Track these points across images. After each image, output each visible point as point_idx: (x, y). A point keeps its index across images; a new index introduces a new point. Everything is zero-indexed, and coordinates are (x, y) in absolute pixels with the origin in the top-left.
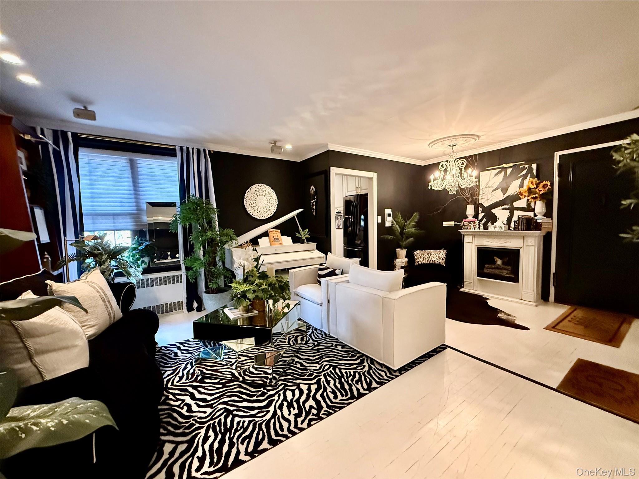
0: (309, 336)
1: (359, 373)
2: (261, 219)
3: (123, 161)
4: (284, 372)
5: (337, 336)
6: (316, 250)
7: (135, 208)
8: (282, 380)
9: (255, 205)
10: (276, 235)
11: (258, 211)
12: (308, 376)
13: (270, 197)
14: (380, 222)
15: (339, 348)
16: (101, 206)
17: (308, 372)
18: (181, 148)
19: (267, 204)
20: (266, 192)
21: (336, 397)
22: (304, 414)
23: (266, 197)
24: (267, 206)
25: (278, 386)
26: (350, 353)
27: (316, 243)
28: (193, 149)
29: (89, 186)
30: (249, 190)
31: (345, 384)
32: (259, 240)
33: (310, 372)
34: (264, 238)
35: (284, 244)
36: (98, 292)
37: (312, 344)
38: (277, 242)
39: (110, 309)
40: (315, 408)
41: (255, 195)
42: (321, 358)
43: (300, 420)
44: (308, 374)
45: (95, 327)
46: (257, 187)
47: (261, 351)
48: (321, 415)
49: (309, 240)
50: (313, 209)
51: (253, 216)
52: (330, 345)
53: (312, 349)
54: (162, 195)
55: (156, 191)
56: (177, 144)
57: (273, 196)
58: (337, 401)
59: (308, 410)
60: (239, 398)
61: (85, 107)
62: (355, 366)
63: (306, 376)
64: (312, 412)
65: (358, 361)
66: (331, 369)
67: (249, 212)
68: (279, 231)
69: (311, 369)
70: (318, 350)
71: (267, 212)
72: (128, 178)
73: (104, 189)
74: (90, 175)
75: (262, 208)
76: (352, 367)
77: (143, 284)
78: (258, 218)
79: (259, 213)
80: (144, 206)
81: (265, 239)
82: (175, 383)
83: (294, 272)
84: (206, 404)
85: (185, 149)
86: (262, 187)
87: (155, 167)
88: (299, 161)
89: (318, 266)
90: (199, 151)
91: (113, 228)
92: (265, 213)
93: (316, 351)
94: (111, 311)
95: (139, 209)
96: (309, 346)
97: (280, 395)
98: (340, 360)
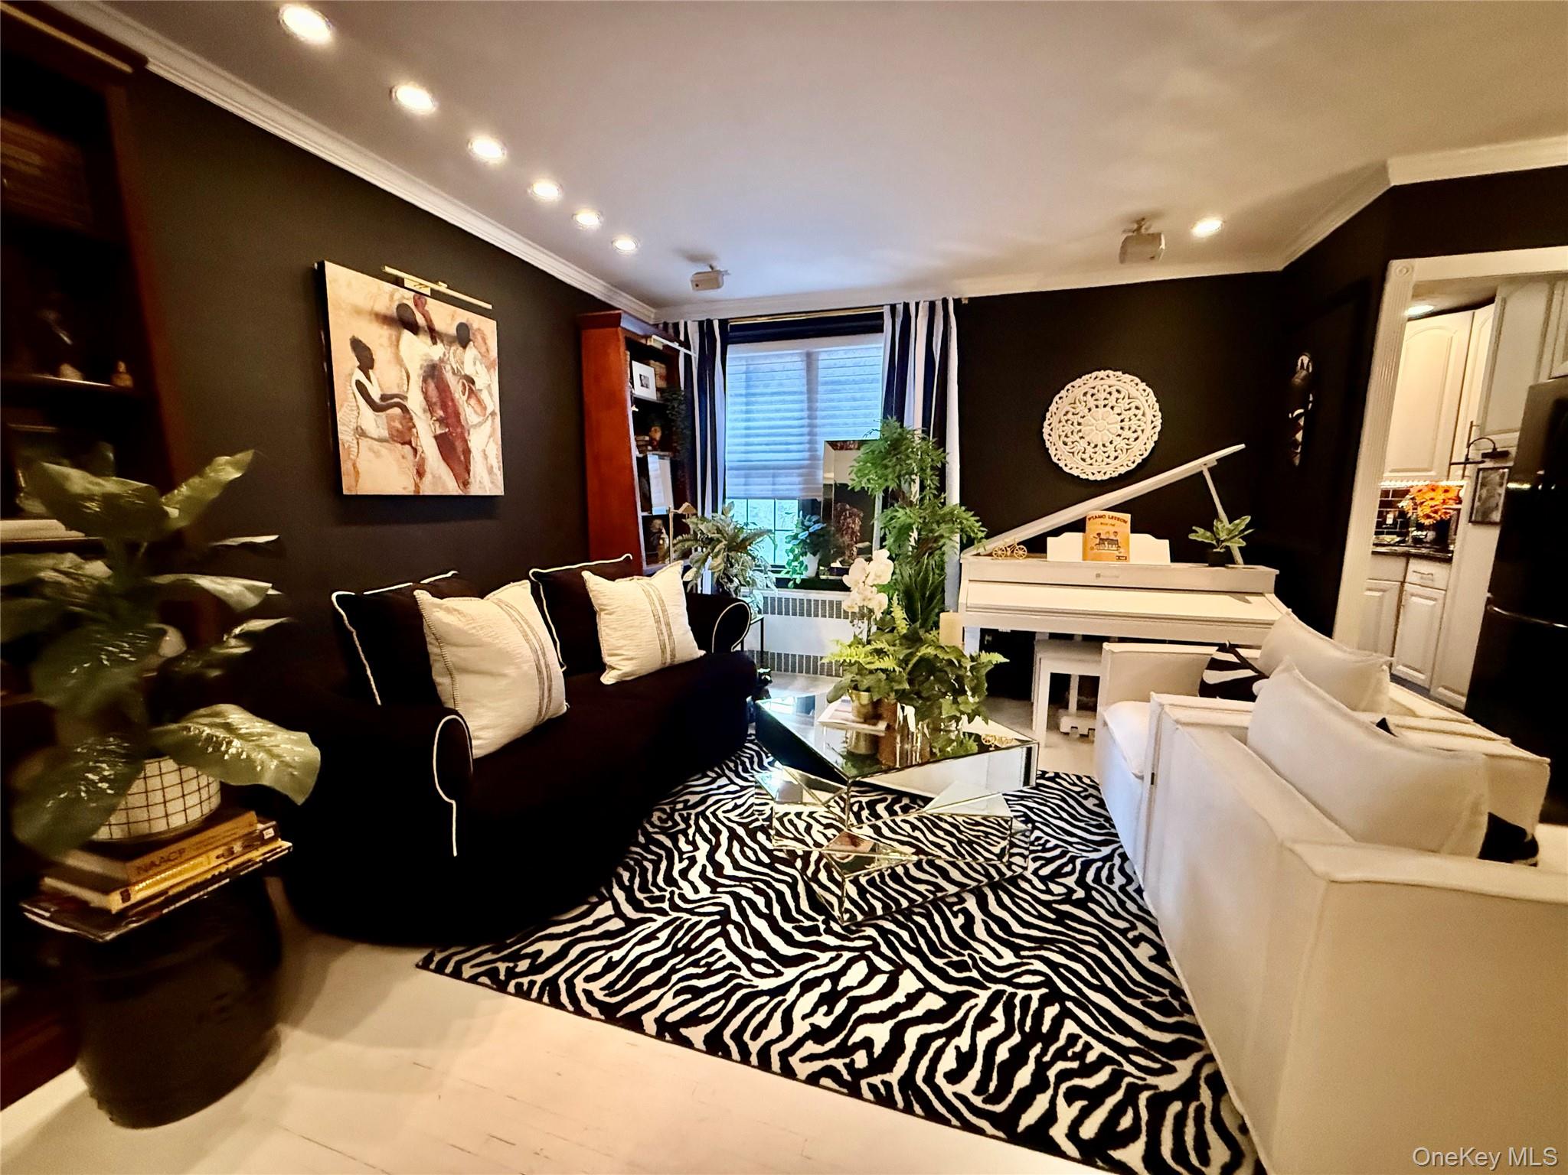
0: (1083, 863)
1: (1117, 1076)
2: (1092, 478)
3: (796, 358)
6: (1273, 597)
8: (879, 929)
10: (1112, 529)
12: (950, 964)
13: (1134, 411)
17: (963, 955)
18: (893, 307)
19: (1120, 432)
20: (1121, 396)
23: (1117, 410)
24: (1117, 441)
25: (857, 935)
27: (1277, 572)
28: (917, 304)
31: (1031, 1066)
32: (1050, 540)
33: (966, 958)
35: (1134, 560)
37: (1063, 890)
39: (666, 638)
40: (870, 1054)
41: (1081, 409)
42: (1041, 943)
43: (810, 1048)
44: (955, 958)
45: (634, 661)
48: (864, 1083)
50: (1296, 444)
51: (1066, 469)
53: (1047, 905)
54: (855, 424)
56: (881, 300)
57: (1144, 406)
58: (948, 1090)
61: (711, 267)
62: (1129, 1042)
63: (946, 960)
66: (1036, 994)
67: (1055, 460)
68: (1128, 517)
69: (978, 953)
70: (1061, 918)
71: (1116, 458)
72: (801, 393)
73: (764, 419)
74: (747, 395)
75: (1100, 445)
76: (1118, 1038)
78: (1083, 476)
80: (821, 447)
81: (1073, 538)
83: (1113, 652)
85: (900, 308)
88: (1280, 268)
90: (932, 305)
93: (1053, 916)
96: (1049, 892)
97: (839, 957)
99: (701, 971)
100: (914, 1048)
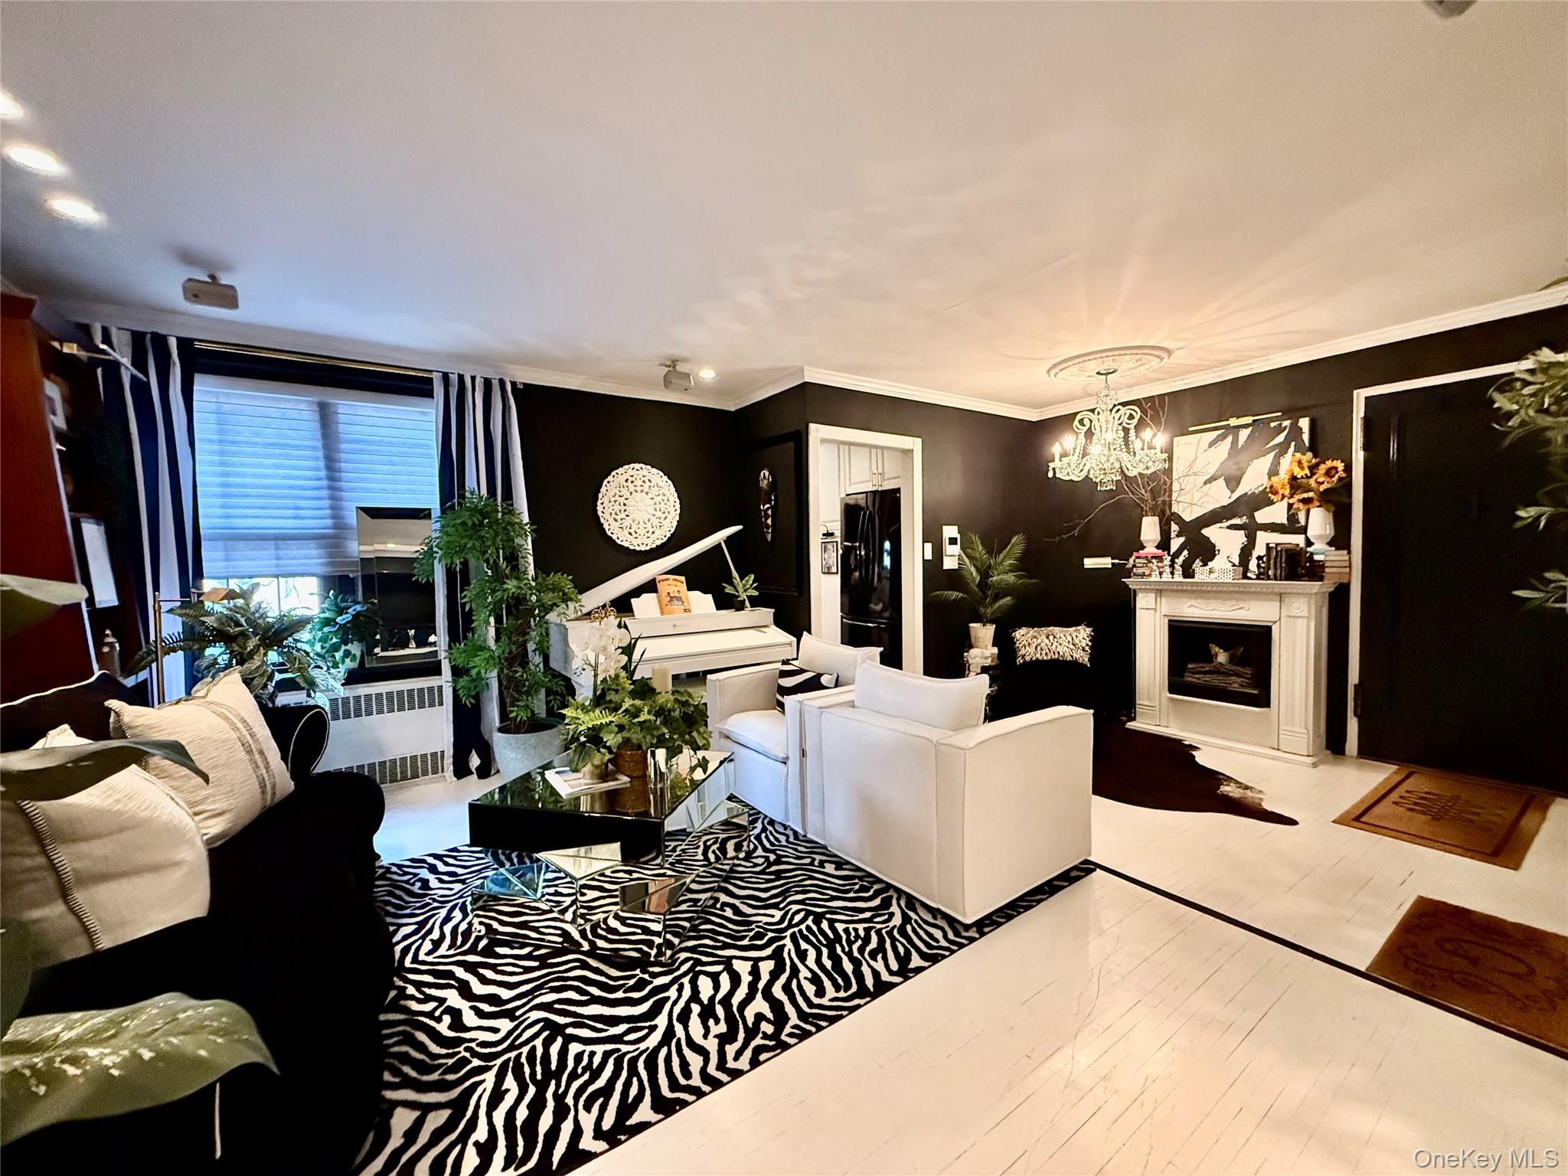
0: (755, 838)
1: (879, 932)
2: (638, 549)
3: (303, 406)
4: (694, 928)
5: (824, 839)
6: (774, 627)
7: (329, 522)
8: (687, 949)
9: (623, 515)
10: (676, 589)
11: (631, 531)
12: (751, 939)
13: (661, 497)
14: (930, 558)
15: (830, 868)
16: (246, 517)
17: (753, 929)
18: (446, 377)
19: (654, 512)
20: (652, 485)
21: (821, 992)
22: (741, 1035)
23: (650, 495)
24: (653, 519)
25: (677, 964)
26: (857, 881)
27: (773, 610)
28: (473, 378)
29: (218, 469)
30: (610, 478)
31: (845, 960)
32: (634, 601)
33: (757, 929)
34: (645, 596)
35: (694, 611)
36: (236, 729)
37: (763, 860)
38: (677, 606)
39: (265, 771)
40: (768, 1021)
41: (625, 492)
42: (784, 894)
43: (731, 1050)
44: (751, 934)
45: (227, 816)
46: (631, 472)
47: (635, 875)
48: (783, 1037)
49: (755, 602)
50: (767, 527)
51: (618, 542)
52: (808, 861)
53: (763, 872)
54: (395, 492)
55: (384, 482)
56: (435, 366)
57: (668, 494)
58: (825, 1001)
59: (753, 1023)
60: (581, 995)
61: (213, 277)
62: (868, 915)
63: (748, 939)
64: (762, 1030)
65: (877, 902)
66: (809, 922)
67: (609, 533)
68: (683, 578)
69: (760, 922)
70: (778, 875)
71: (653, 533)
72: (314, 448)
73: (254, 476)
74: (220, 442)
75: (642, 523)
76: (862, 916)
77: (347, 709)
78: (632, 547)
79: (634, 535)
80: (352, 517)
81: (648, 598)
82: (421, 957)
83: (720, 680)
84: (498, 1009)
85: (454, 378)
86: (641, 472)
87: (382, 422)
88: (733, 409)
89: (779, 666)
90: (487, 383)
91: (274, 571)
92: (649, 535)
93: (773, 877)
94: (265, 775)
95: (339, 525)
96: (756, 865)
97: (681, 987)
98: (833, 899)
99: (586, 1076)
100: (786, 997)
